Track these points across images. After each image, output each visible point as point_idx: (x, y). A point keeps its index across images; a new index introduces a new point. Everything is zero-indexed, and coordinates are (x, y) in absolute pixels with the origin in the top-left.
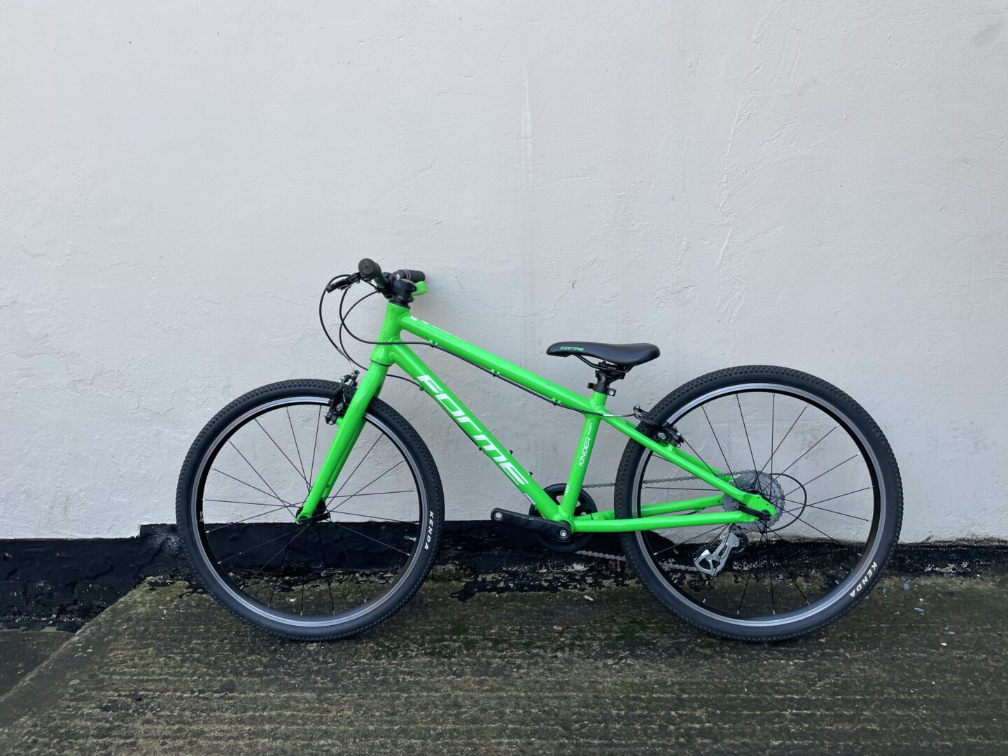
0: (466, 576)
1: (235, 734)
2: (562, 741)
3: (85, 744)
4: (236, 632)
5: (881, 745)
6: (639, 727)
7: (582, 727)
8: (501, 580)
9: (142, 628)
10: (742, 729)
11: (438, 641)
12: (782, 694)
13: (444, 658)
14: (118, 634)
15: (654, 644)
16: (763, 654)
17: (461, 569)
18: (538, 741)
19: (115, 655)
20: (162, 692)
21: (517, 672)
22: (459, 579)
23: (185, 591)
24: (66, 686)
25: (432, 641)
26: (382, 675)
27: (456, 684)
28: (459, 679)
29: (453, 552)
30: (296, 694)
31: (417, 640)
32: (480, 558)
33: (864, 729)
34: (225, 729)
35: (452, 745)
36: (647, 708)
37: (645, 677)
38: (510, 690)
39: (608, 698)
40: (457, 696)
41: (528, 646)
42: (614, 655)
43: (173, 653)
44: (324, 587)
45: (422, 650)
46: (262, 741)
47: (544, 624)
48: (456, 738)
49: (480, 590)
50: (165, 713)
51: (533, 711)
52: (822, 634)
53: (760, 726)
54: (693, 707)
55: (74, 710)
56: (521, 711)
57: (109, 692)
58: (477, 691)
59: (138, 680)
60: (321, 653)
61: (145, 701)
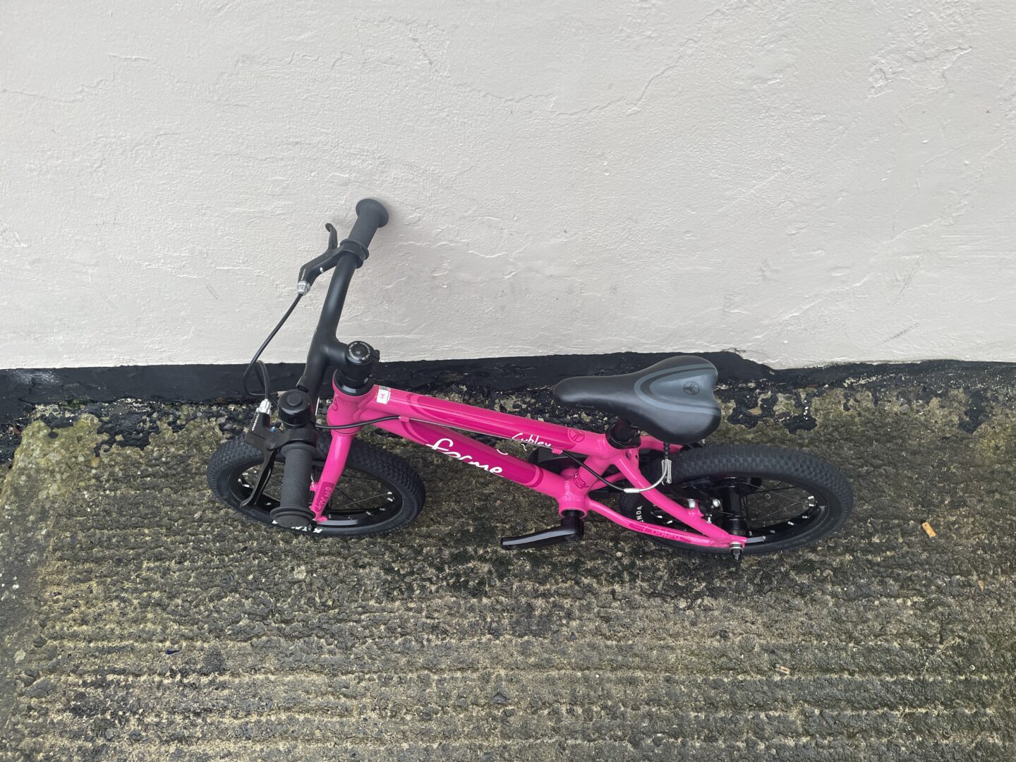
4: (193, 542)
7: (657, 742)
8: (527, 411)
11: (460, 559)
13: (474, 596)
14: (42, 549)
16: (876, 587)
17: (469, 399)
19: (52, 596)
20: (137, 676)
21: (568, 627)
23: (99, 438)
24: (12, 665)
25: (452, 560)
27: (494, 650)
28: (497, 642)
30: (300, 676)
31: (434, 557)
36: (731, 704)
37: (726, 635)
38: (562, 665)
39: (683, 683)
40: (499, 678)
41: (576, 566)
42: (686, 588)
43: (123, 589)
45: (442, 579)
50: (151, 719)
51: (595, 709)
52: (953, 538)
53: (866, 740)
54: (784, 701)
55: (41, 715)
56: (580, 710)
57: (69, 676)
58: (522, 667)
59: (97, 649)
60: (314, 587)
61: (120, 693)
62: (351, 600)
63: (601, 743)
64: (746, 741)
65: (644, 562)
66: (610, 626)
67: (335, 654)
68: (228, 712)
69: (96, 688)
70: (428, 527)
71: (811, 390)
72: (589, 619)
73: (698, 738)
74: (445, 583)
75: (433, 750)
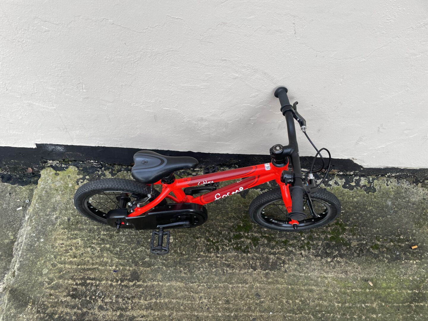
7: (323, 315)
9: (66, 218)
11: (238, 237)
13: (244, 252)
14: (54, 224)
16: (403, 256)
19: (59, 245)
20: (101, 280)
21: (284, 267)
23: (78, 177)
24: (41, 275)
25: (235, 237)
26: (215, 268)
27: (254, 276)
28: (255, 272)
30: (174, 283)
31: (227, 236)
34: (145, 314)
36: (351, 301)
37: (347, 273)
38: (283, 283)
39: (331, 292)
40: (257, 288)
41: (285, 243)
42: (330, 253)
43: (93, 243)
45: (231, 245)
50: (107, 300)
51: (297, 301)
54: (371, 300)
55: (56, 298)
56: (291, 302)
57: (69, 280)
58: (265, 283)
59: (82, 269)
60: (177, 246)
61: (93, 288)
62: (193, 252)
63: (300, 315)
64: (358, 315)
65: (313, 242)
66: (301, 268)
67: (187, 274)
68: (142, 298)
69: (82, 286)
70: (224, 223)
71: (374, 177)
72: (292, 264)
73: (339, 314)
74: (232, 247)
75: (231, 316)
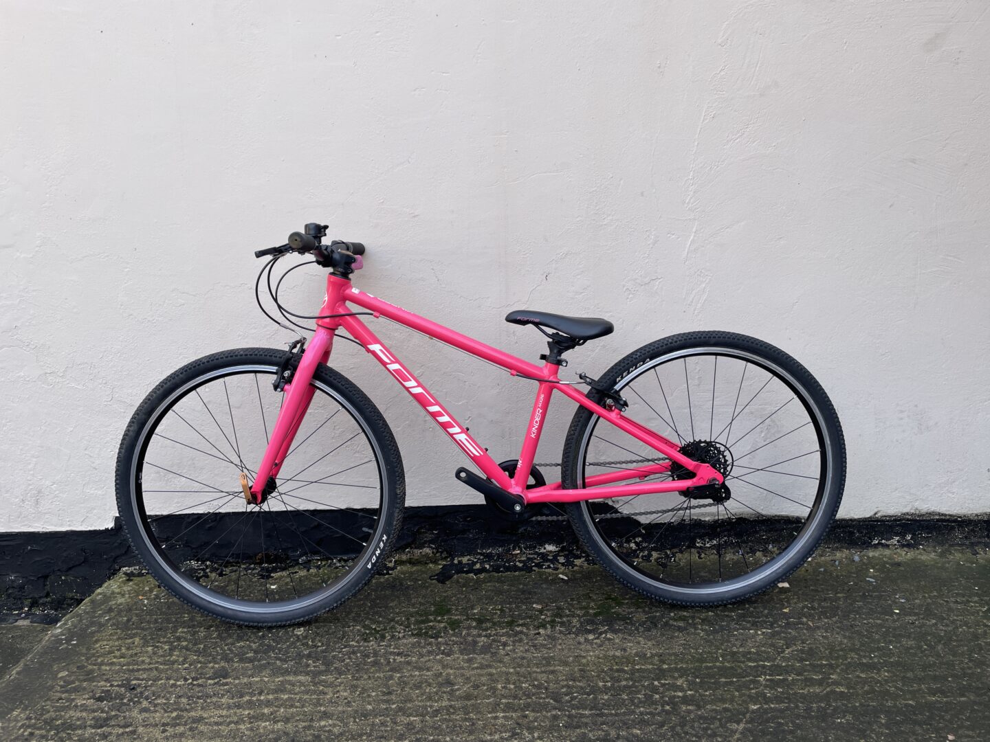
0: (443, 559)
1: (235, 719)
2: (554, 713)
3: (84, 734)
5: (850, 705)
6: (626, 697)
7: (573, 698)
8: (477, 562)
9: (125, 618)
10: (722, 695)
11: (423, 622)
12: (755, 661)
13: (433, 638)
14: (101, 625)
15: (629, 618)
16: (733, 625)
17: (437, 553)
18: (533, 714)
19: (100, 646)
20: (154, 681)
21: (504, 649)
22: (435, 562)
24: (55, 678)
25: (417, 622)
26: (373, 657)
27: (445, 663)
28: (449, 658)
29: (429, 536)
30: (291, 678)
31: (403, 622)
32: (455, 541)
33: (833, 692)
34: (224, 714)
35: (450, 720)
36: (631, 679)
37: (625, 650)
38: (500, 667)
39: (593, 671)
40: (448, 674)
41: (511, 624)
42: (594, 630)
43: (161, 643)
44: (303, 573)
45: (408, 632)
46: (263, 724)
47: (523, 603)
48: (453, 713)
49: (458, 572)
50: (160, 701)
51: (524, 686)
52: (784, 605)
53: (738, 692)
54: (674, 677)
55: (67, 702)
57: (100, 682)
58: (467, 669)
59: (129, 670)
60: (309, 637)
61: (139, 690)
62: (335, 643)
63: (529, 700)
65: (561, 619)
66: (537, 648)
67: (319, 668)
71: (675, 550)
72: (520, 646)
75: (392, 709)
